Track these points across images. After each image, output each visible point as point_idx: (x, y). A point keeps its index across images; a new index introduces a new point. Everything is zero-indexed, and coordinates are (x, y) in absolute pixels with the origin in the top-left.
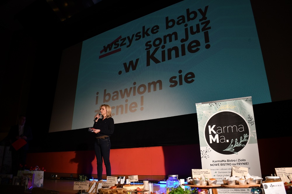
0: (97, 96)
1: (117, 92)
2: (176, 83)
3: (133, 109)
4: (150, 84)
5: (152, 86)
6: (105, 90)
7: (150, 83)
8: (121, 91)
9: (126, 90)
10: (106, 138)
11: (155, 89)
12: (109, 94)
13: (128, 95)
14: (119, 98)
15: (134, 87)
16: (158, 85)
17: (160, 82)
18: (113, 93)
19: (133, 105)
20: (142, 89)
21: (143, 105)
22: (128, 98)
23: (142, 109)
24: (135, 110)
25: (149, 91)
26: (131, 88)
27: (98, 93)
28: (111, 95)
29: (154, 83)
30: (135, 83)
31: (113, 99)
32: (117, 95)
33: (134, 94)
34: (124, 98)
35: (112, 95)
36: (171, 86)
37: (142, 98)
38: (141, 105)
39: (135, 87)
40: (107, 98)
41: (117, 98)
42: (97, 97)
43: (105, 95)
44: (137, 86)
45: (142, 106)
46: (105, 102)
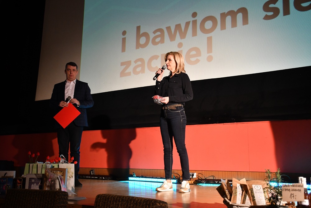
0: (124, 37)
1: (161, 30)
2: (276, 12)
3: (193, 59)
4: (223, 16)
5: (229, 19)
6: (138, 28)
7: (225, 13)
8: (168, 28)
9: (178, 27)
10: (178, 108)
11: (234, 24)
12: (146, 35)
13: (183, 36)
14: (165, 42)
15: (193, 21)
16: (240, 16)
17: (244, 11)
18: (154, 32)
19: (193, 53)
20: (208, 25)
21: (211, 52)
22: (182, 41)
23: (210, 59)
24: (197, 61)
25: (223, 27)
26: (187, 24)
27: (124, 33)
28: (150, 36)
29: (233, 14)
30: (194, 15)
31: (154, 43)
32: (162, 36)
33: (194, 34)
34: (174, 40)
35: (152, 36)
36: (267, 18)
37: (210, 39)
38: (208, 53)
39: (196, 21)
40: (143, 40)
41: (162, 41)
42: (124, 40)
43: (139, 36)
44: (199, 19)
45: (210, 54)
46: (140, 48)
